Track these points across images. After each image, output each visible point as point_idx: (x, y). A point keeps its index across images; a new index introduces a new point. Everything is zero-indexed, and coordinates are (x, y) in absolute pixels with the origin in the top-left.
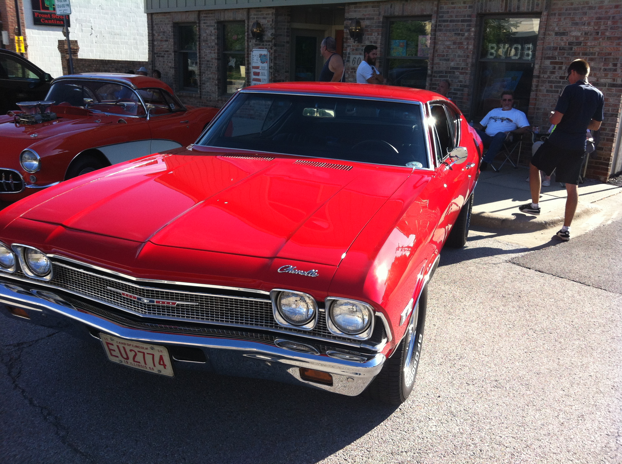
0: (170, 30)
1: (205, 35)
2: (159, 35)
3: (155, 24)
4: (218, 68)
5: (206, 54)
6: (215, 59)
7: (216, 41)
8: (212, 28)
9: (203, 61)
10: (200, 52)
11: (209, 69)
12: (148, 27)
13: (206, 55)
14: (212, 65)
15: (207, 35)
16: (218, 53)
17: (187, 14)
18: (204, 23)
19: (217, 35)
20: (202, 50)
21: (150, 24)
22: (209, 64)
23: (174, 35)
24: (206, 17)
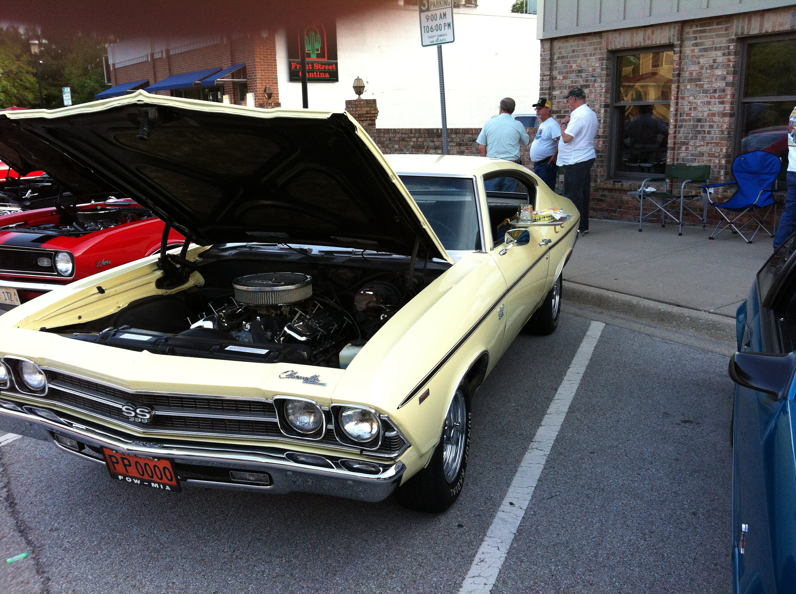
0: (597, 65)
1: (694, 68)
2: (565, 78)
3: (559, 58)
4: (729, 133)
5: (694, 106)
6: (724, 115)
7: (730, 78)
8: (719, 53)
9: (685, 121)
10: (677, 104)
11: (699, 136)
12: (542, 65)
13: (695, 109)
14: (711, 127)
15: (702, 68)
16: (732, 103)
17: (649, 31)
18: (696, 45)
19: (734, 67)
20: (683, 98)
21: (548, 57)
22: (702, 126)
23: (607, 75)
24: (701, 32)
